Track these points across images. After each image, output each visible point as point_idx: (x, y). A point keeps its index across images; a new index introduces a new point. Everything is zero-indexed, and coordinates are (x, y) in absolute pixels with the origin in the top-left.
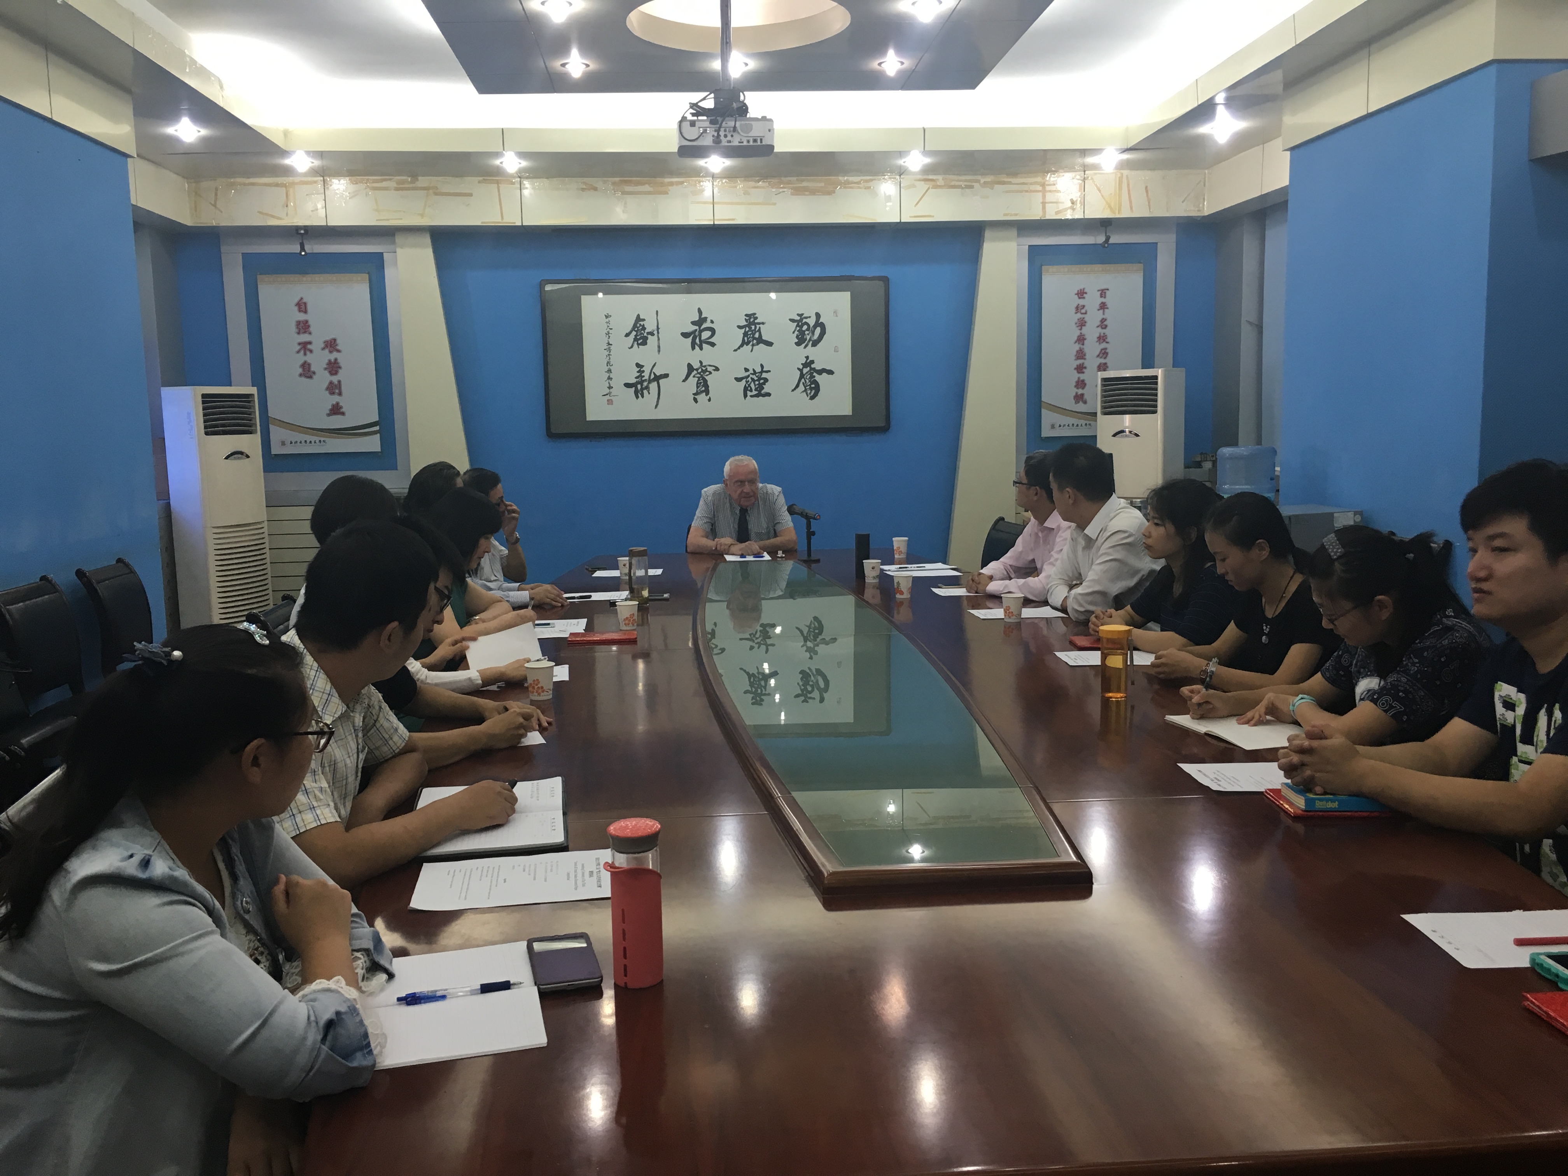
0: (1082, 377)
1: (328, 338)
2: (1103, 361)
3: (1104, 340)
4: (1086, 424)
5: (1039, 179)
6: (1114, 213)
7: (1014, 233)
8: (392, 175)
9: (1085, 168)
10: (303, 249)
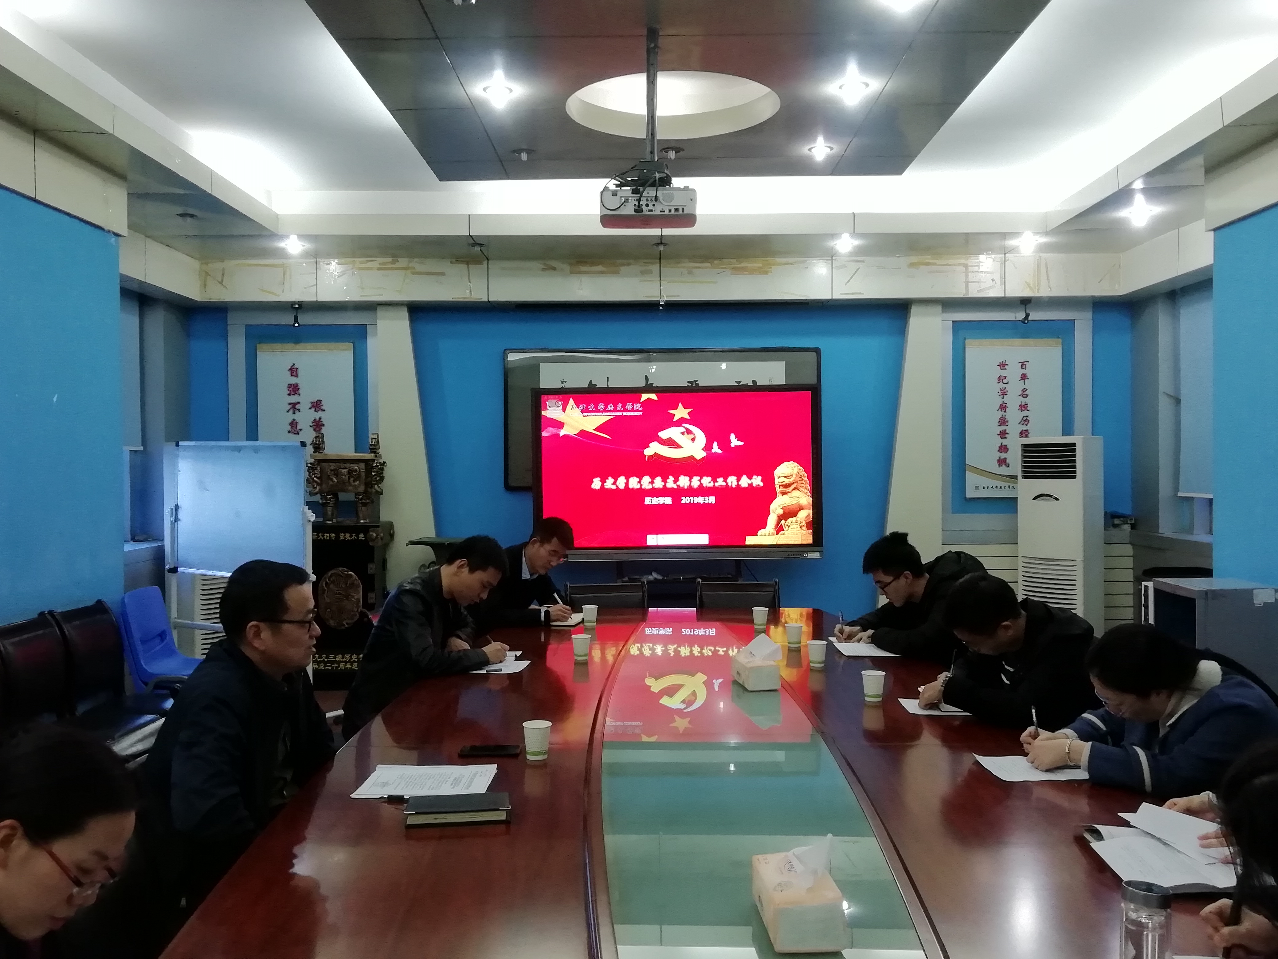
0: (1005, 442)
1: (315, 400)
2: (1025, 428)
3: (1026, 409)
4: (1009, 486)
5: (963, 261)
6: (1034, 292)
7: (939, 308)
8: (376, 257)
9: (1005, 251)
10: (296, 320)
